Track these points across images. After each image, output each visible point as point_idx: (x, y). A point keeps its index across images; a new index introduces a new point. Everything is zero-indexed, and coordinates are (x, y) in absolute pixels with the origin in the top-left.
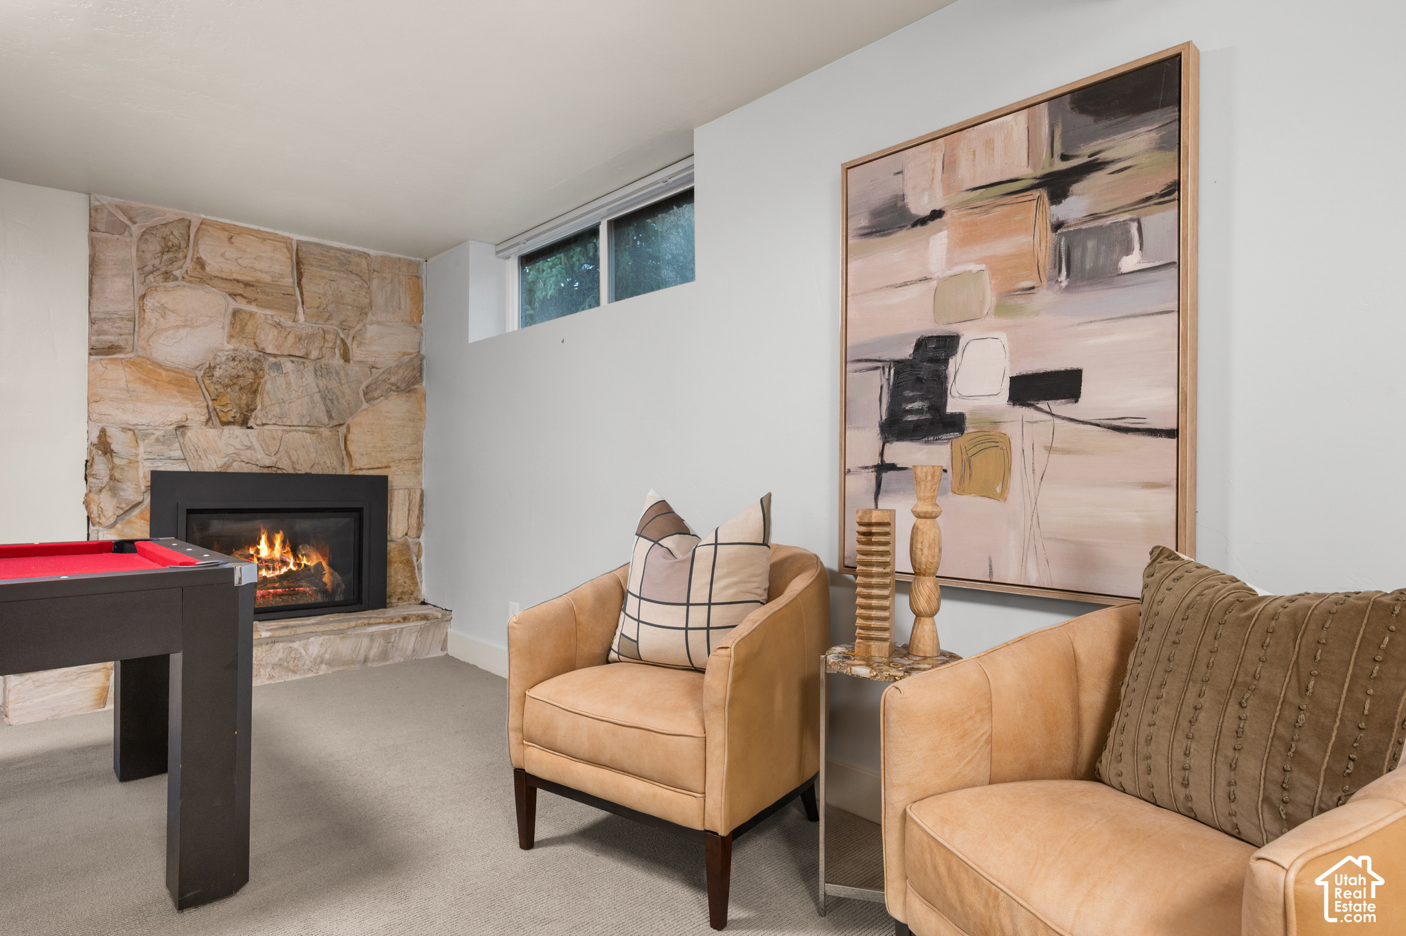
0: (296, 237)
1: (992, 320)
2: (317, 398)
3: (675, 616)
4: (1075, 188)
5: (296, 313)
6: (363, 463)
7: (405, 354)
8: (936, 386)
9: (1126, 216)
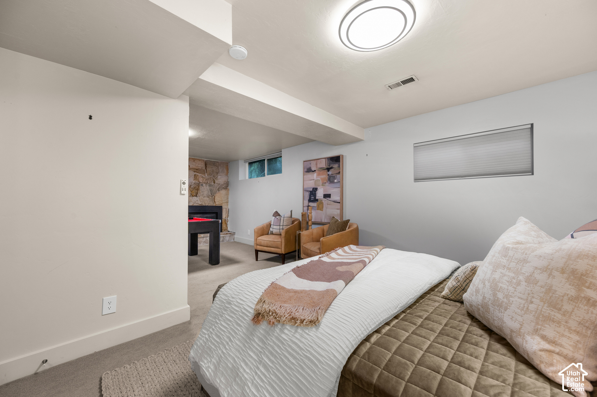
0: (205, 159)
1: (321, 186)
2: (209, 191)
3: (278, 227)
4: (330, 170)
5: (205, 174)
6: (217, 203)
7: (225, 181)
8: (315, 195)
9: (335, 175)
